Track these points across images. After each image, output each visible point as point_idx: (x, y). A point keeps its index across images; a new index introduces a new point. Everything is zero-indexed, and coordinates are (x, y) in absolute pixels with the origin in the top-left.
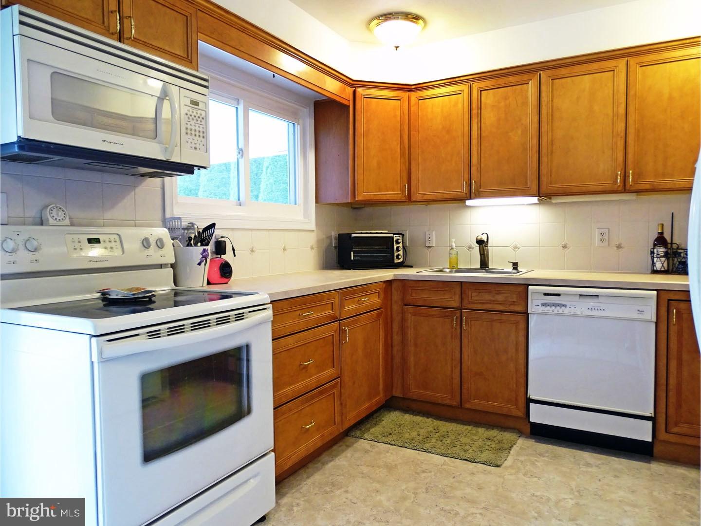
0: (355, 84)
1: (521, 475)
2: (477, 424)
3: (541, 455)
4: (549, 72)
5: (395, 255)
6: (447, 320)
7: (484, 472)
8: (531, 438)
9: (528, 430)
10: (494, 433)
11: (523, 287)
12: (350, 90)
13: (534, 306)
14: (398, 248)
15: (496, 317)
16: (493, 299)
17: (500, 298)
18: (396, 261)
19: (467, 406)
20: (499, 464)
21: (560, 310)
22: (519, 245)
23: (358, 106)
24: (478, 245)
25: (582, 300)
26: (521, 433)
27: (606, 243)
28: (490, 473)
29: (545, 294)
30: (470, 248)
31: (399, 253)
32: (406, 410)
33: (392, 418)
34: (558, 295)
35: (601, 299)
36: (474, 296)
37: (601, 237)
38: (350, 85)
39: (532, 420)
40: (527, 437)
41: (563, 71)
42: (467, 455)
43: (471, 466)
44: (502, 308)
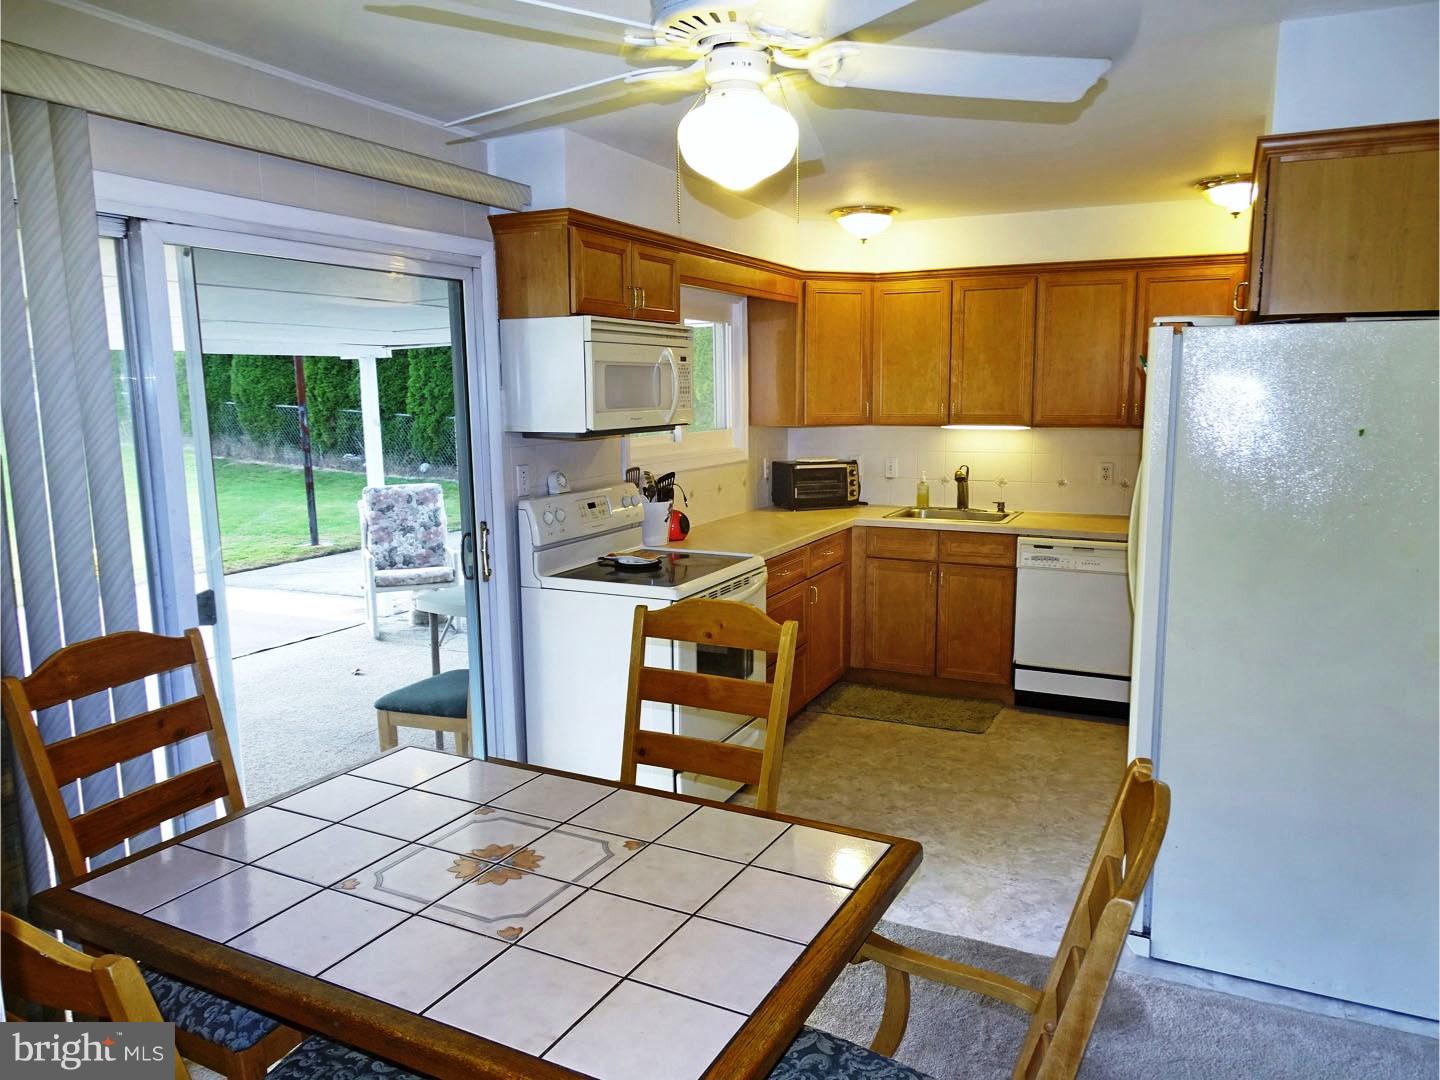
0: (805, 276)
1: (1004, 740)
2: (954, 696)
3: (1026, 723)
4: (1047, 277)
5: (849, 490)
6: (920, 575)
7: (968, 738)
8: (1016, 709)
9: (1012, 700)
10: (975, 704)
11: (1010, 540)
12: (798, 283)
13: (1023, 560)
14: (852, 482)
15: (978, 572)
16: (975, 550)
17: (985, 550)
18: (850, 498)
19: (943, 675)
20: (981, 731)
21: (1052, 564)
22: (1006, 480)
23: (809, 305)
24: (956, 483)
25: (1077, 552)
26: (1003, 704)
27: (1109, 482)
28: (973, 738)
29: (1036, 546)
30: (944, 481)
31: (854, 488)
32: (868, 683)
33: (851, 693)
34: (1051, 547)
35: (1096, 552)
36: (953, 547)
37: (1104, 473)
38: (799, 277)
39: (1017, 687)
40: (1012, 708)
41: (1064, 278)
42: (948, 724)
43: (953, 733)
44: (987, 561)
